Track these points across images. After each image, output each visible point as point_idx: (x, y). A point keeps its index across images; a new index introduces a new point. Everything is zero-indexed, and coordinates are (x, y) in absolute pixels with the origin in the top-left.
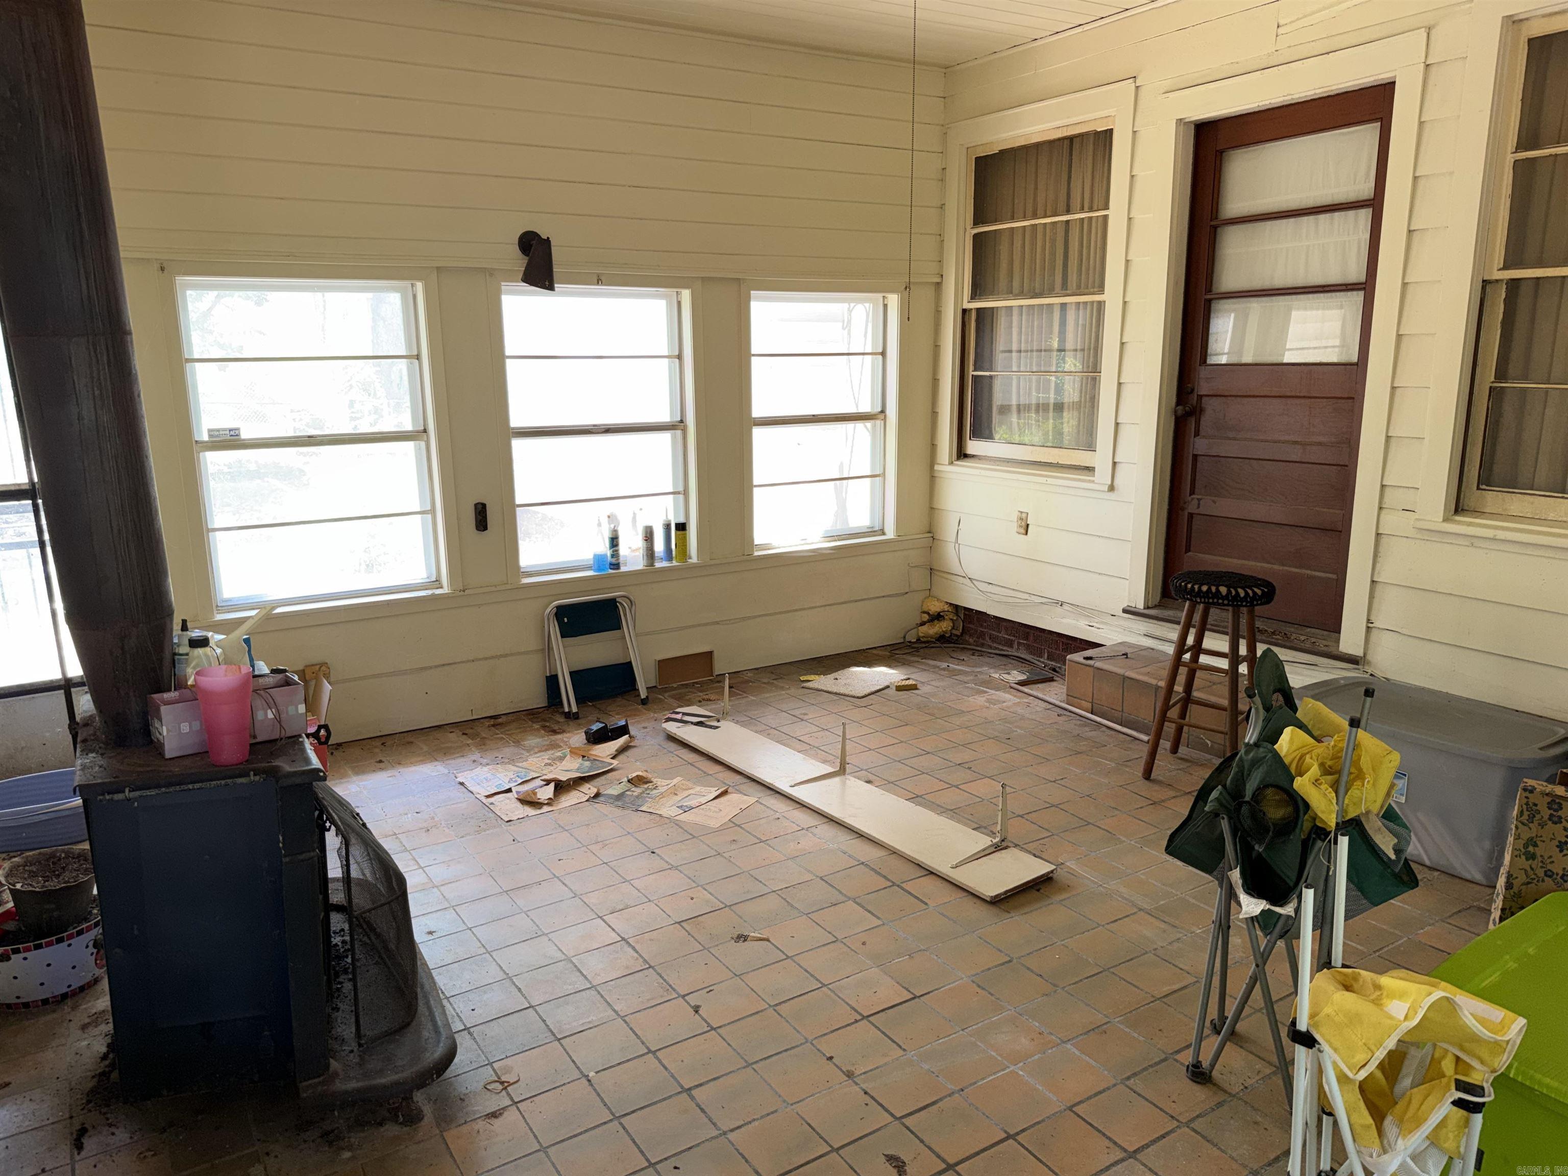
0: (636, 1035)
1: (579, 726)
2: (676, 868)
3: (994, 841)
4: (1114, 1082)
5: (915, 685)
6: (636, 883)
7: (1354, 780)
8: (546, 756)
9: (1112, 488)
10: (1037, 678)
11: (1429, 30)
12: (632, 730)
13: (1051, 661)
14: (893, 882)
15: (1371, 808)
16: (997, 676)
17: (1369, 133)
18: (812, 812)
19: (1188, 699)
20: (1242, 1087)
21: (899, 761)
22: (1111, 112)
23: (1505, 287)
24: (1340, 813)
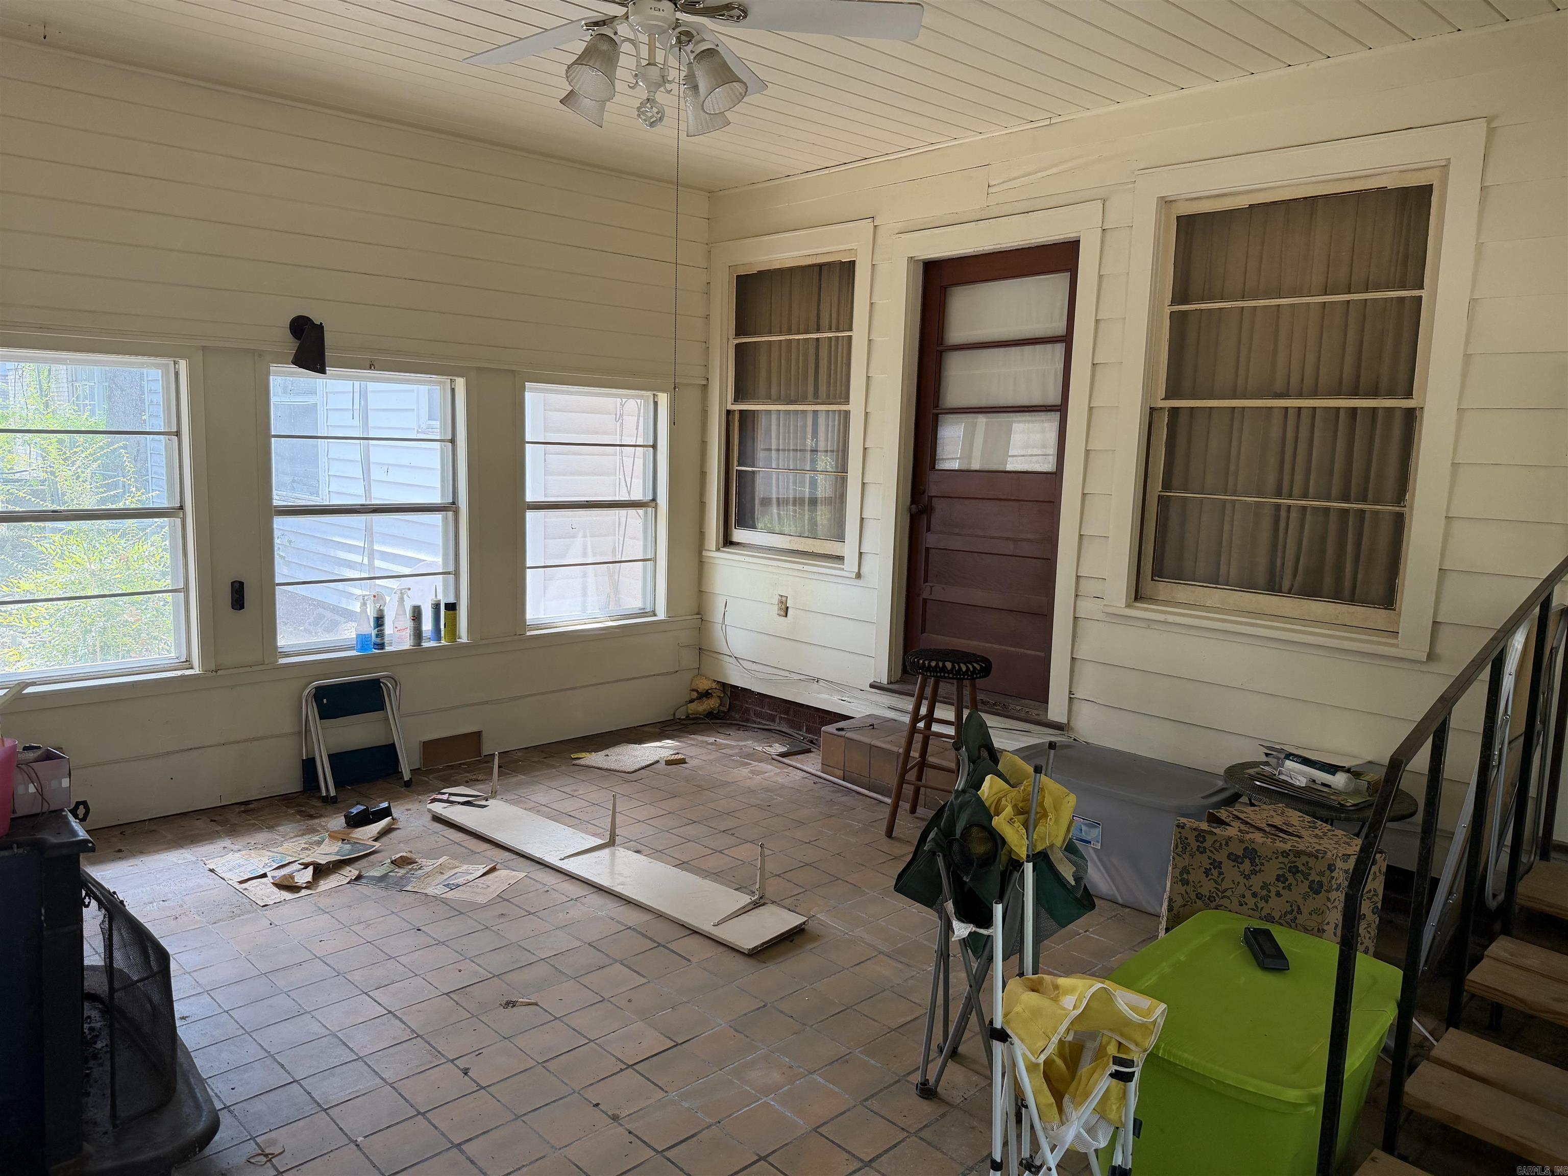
0: (405, 1099)
1: (337, 811)
2: (443, 943)
3: (753, 899)
4: (854, 1104)
5: (684, 759)
6: (401, 959)
7: (1040, 818)
8: (302, 842)
9: (859, 576)
10: (796, 749)
11: (1104, 201)
12: (396, 812)
13: (809, 734)
14: (658, 943)
15: (1054, 842)
16: (760, 749)
17: (1061, 281)
18: (580, 883)
19: (923, 764)
20: (963, 1099)
21: (667, 831)
22: (853, 246)
23: (1167, 413)
24: (1030, 846)
